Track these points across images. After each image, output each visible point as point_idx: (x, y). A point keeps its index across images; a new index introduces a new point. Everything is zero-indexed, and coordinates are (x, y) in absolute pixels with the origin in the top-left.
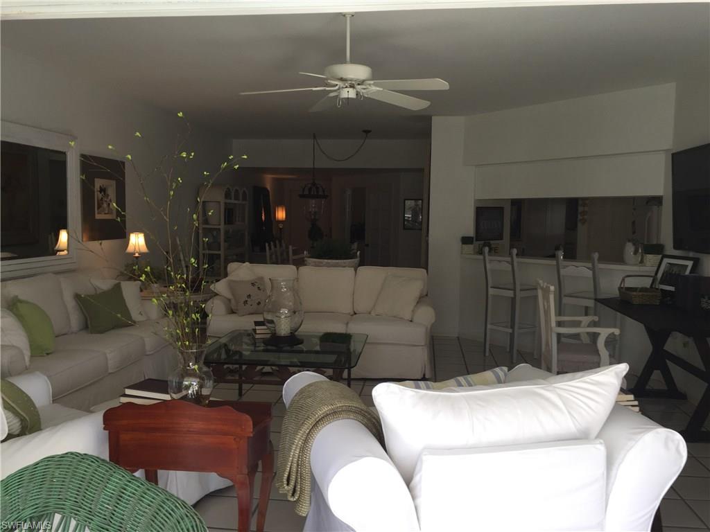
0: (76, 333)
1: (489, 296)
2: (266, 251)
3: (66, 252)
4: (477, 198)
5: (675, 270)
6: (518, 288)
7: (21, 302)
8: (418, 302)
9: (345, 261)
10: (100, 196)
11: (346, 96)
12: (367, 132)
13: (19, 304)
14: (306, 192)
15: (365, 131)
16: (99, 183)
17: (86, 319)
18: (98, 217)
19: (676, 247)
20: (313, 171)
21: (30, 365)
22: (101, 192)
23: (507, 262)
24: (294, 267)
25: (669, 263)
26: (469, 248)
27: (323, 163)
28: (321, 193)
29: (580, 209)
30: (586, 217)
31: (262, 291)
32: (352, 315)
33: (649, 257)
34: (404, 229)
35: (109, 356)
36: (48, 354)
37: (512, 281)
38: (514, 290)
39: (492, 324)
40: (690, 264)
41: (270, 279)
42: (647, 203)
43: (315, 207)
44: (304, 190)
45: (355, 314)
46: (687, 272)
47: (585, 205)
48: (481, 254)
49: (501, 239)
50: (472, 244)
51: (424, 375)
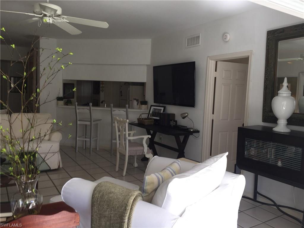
1: (78, 125)
4: (63, 79)
5: (157, 111)
19: (155, 102)
23: (87, 109)
25: (154, 109)
26: (61, 103)
29: (101, 85)
33: (143, 106)
37: (90, 118)
38: (91, 121)
39: (79, 137)
40: (162, 109)
42: (125, 84)
46: (162, 112)
47: (103, 84)
48: (67, 105)
49: (73, 98)
50: (63, 100)
51: (59, 166)
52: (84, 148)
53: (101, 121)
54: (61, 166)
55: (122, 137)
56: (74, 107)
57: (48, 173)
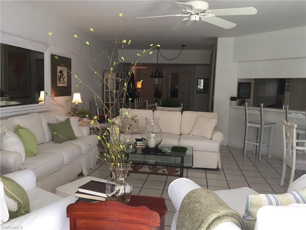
0: (48, 143)
1: (247, 127)
2: (134, 102)
3: (43, 102)
6: (263, 123)
7: (21, 128)
8: (214, 130)
9: (176, 108)
10: (60, 74)
11: (194, 20)
12: (183, 46)
13: (20, 130)
14: (154, 75)
15: (182, 46)
16: (59, 68)
17: (53, 136)
18: (59, 85)
20: (157, 65)
21: (25, 162)
22: (60, 73)
23: (257, 110)
24: (152, 111)
26: (234, 103)
27: (162, 61)
28: (160, 75)
29: (287, 84)
30: (289, 88)
31: (137, 122)
32: (180, 135)
34: (197, 93)
35: (65, 156)
36: (34, 155)
37: (260, 120)
38: (261, 124)
39: (247, 140)
41: (145, 118)
43: (157, 82)
44: (152, 73)
45: (181, 134)
47: (289, 82)
48: (240, 105)
49: (249, 98)
50: (236, 100)
51: (218, 167)
52: (255, 153)
53: (276, 124)
54: (220, 167)
55: (290, 146)
56: (244, 107)
57: (207, 171)
